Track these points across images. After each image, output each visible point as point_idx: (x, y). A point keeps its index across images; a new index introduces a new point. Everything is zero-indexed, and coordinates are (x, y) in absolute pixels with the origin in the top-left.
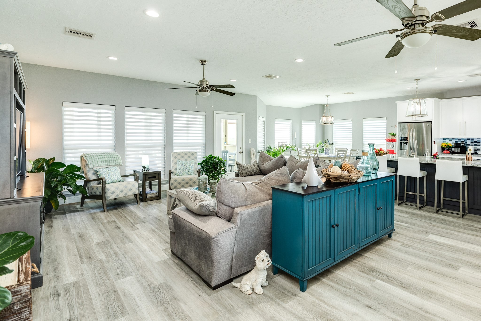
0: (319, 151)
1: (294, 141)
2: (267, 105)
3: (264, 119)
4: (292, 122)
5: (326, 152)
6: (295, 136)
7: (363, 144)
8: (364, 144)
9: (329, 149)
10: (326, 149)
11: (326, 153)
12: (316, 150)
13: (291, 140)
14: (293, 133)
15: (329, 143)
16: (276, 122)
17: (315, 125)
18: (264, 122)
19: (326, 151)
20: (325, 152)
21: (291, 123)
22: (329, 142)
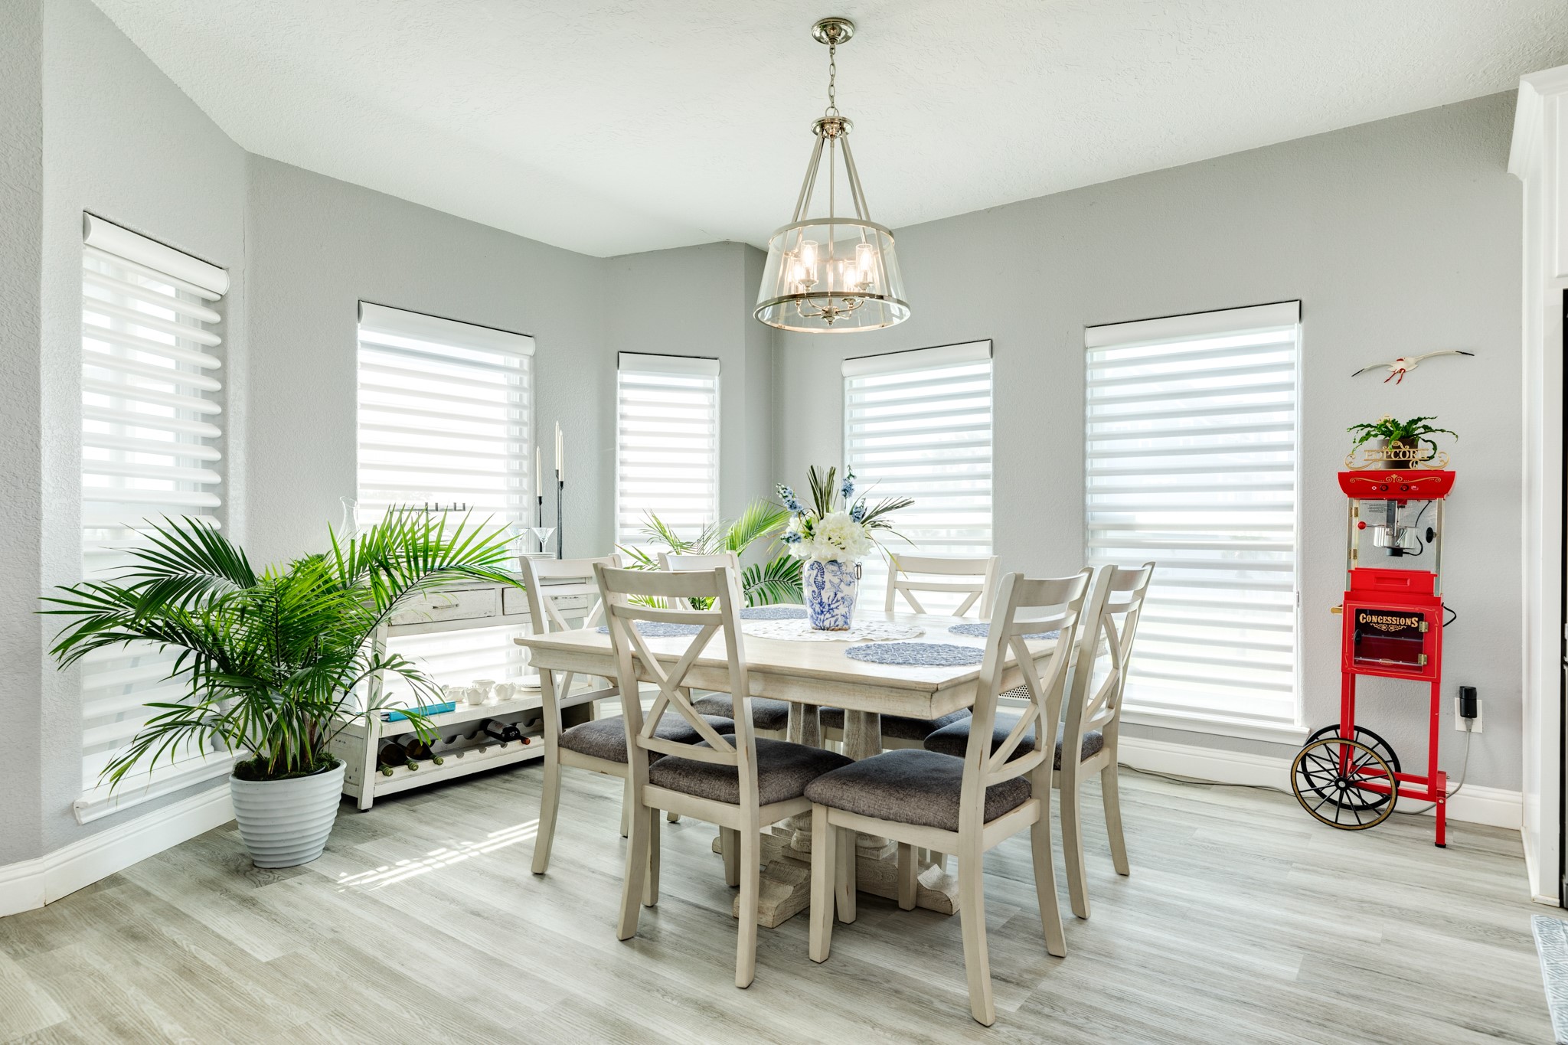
0: (747, 585)
1: (550, 505)
2: (254, 156)
3: (217, 282)
4: (531, 351)
5: (827, 595)
6: (558, 466)
7: (1084, 526)
8: (1091, 524)
9: (851, 568)
10: (819, 567)
11: (823, 608)
12: (717, 580)
13: (528, 500)
14: (540, 437)
15: (850, 502)
16: (364, 334)
17: (717, 395)
18: (217, 303)
19: (821, 586)
20: (807, 592)
21: (526, 362)
22: (847, 491)
